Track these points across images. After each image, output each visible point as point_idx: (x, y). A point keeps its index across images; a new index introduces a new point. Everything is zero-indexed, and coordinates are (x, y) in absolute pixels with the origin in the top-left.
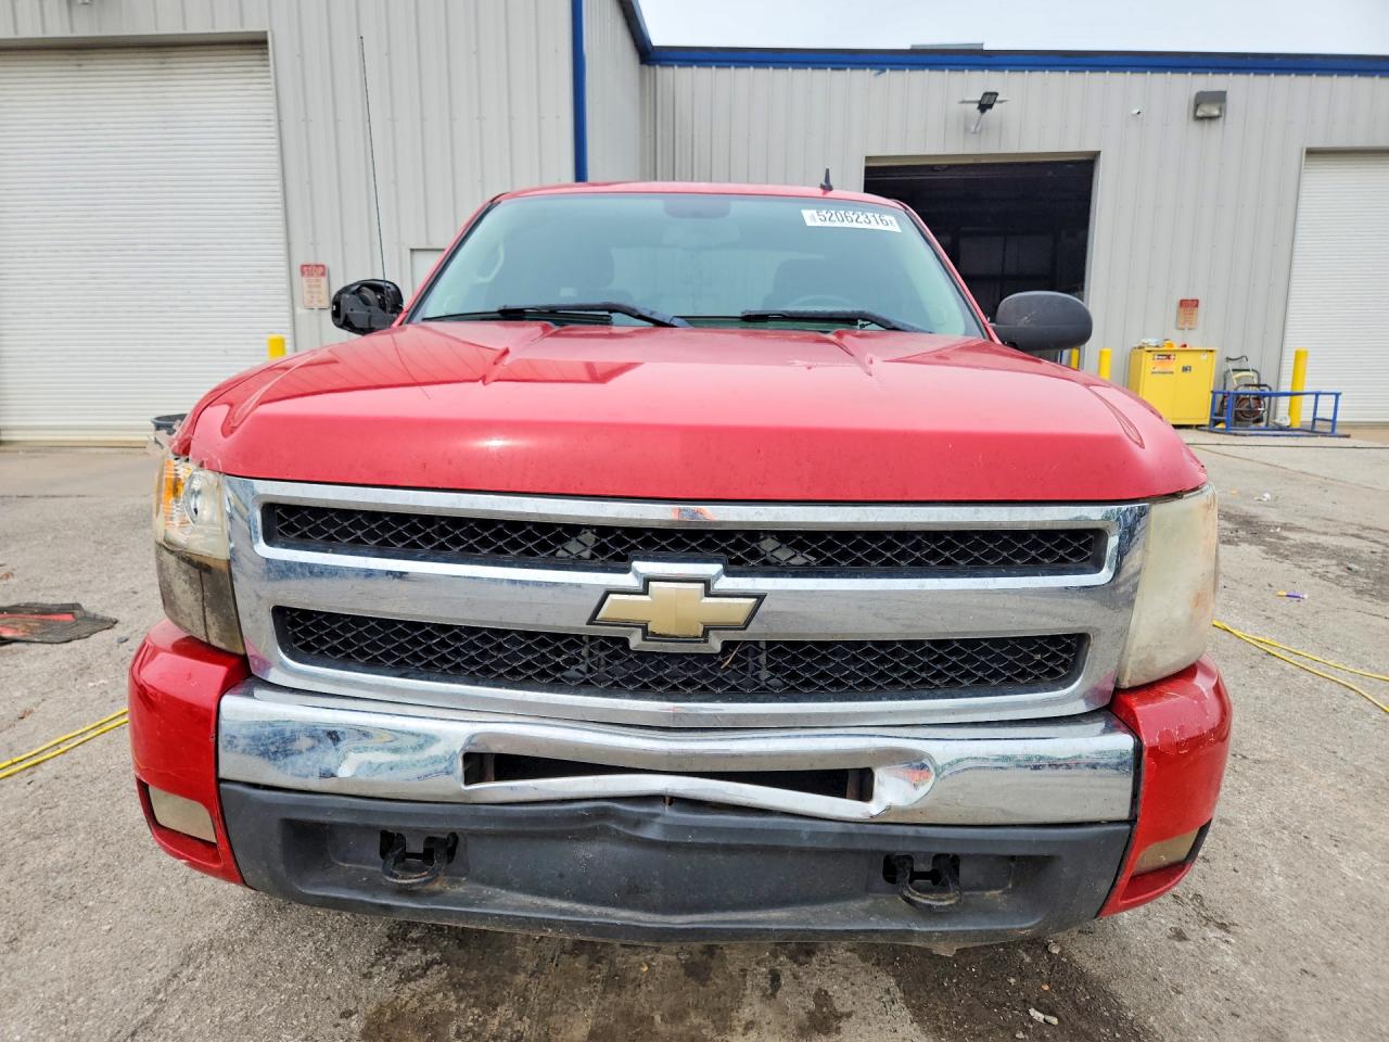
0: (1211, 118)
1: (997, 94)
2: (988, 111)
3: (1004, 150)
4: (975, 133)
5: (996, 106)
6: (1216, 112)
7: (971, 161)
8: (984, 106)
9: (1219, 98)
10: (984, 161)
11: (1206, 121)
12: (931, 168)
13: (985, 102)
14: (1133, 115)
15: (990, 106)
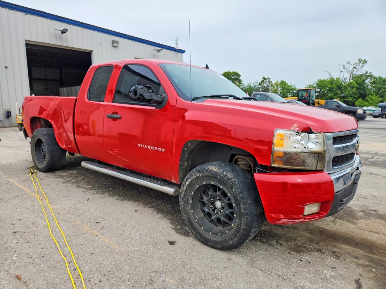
0: (116, 47)
1: (68, 30)
2: (64, 34)
3: (68, 46)
4: (59, 39)
5: (66, 33)
6: (117, 46)
7: (58, 47)
8: (63, 32)
9: (117, 42)
10: (62, 48)
11: (115, 47)
12: (37, 46)
13: (64, 31)
14: (99, 43)
15: (65, 33)
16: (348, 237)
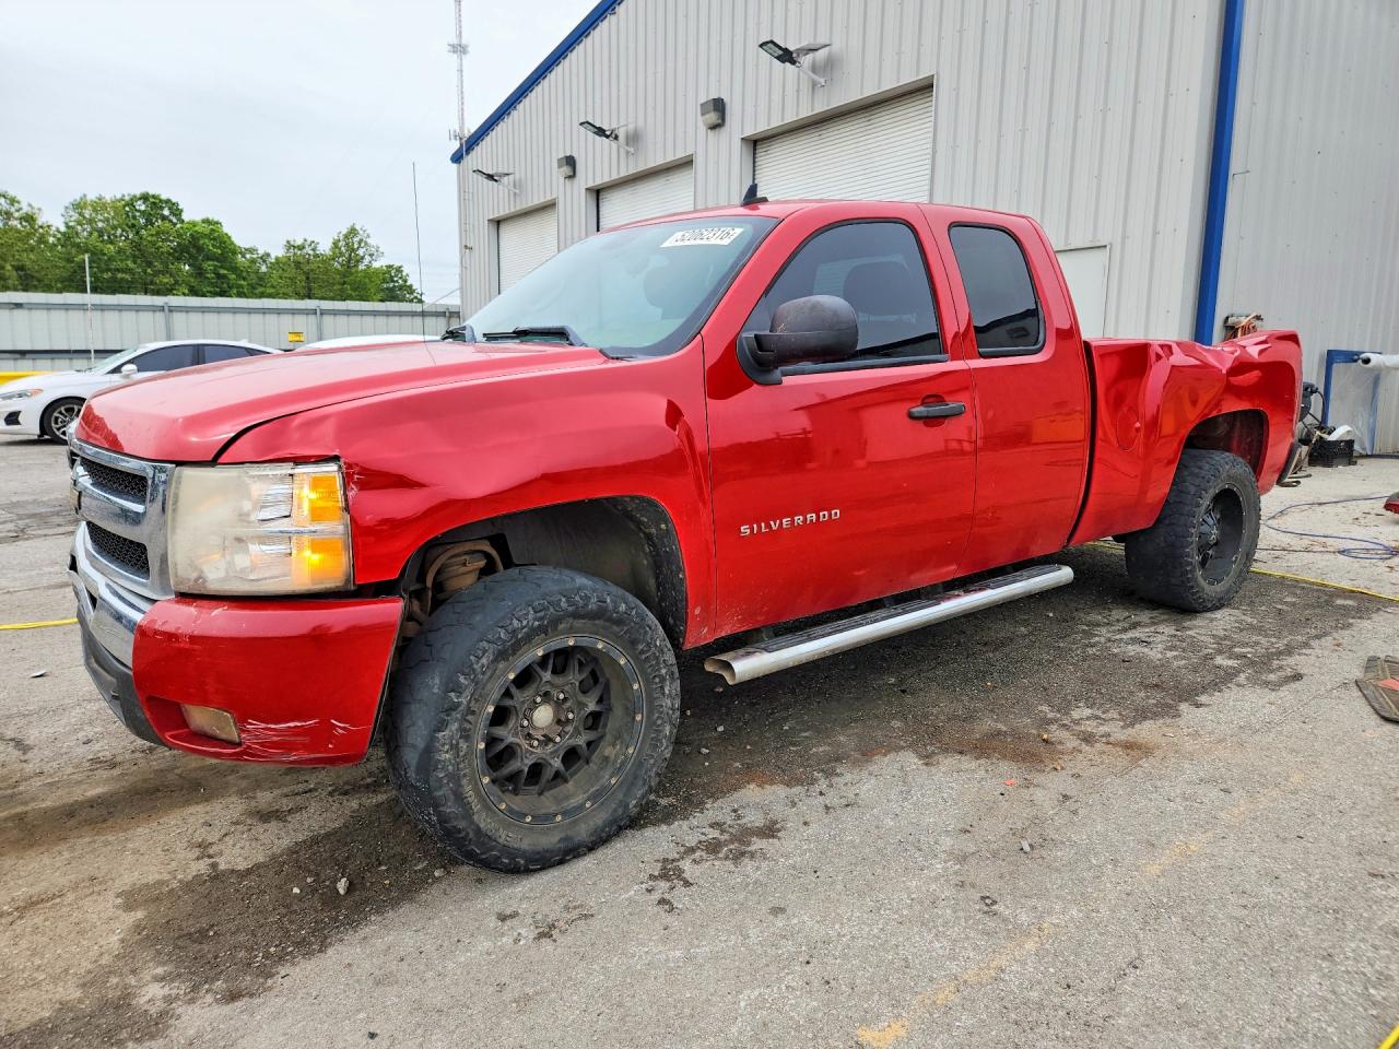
16: (109, 823)
